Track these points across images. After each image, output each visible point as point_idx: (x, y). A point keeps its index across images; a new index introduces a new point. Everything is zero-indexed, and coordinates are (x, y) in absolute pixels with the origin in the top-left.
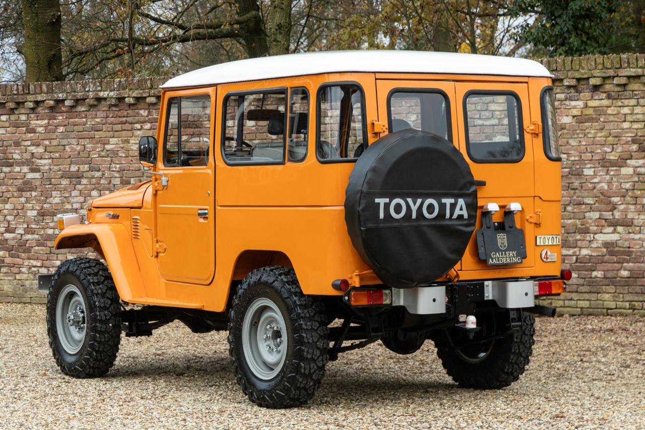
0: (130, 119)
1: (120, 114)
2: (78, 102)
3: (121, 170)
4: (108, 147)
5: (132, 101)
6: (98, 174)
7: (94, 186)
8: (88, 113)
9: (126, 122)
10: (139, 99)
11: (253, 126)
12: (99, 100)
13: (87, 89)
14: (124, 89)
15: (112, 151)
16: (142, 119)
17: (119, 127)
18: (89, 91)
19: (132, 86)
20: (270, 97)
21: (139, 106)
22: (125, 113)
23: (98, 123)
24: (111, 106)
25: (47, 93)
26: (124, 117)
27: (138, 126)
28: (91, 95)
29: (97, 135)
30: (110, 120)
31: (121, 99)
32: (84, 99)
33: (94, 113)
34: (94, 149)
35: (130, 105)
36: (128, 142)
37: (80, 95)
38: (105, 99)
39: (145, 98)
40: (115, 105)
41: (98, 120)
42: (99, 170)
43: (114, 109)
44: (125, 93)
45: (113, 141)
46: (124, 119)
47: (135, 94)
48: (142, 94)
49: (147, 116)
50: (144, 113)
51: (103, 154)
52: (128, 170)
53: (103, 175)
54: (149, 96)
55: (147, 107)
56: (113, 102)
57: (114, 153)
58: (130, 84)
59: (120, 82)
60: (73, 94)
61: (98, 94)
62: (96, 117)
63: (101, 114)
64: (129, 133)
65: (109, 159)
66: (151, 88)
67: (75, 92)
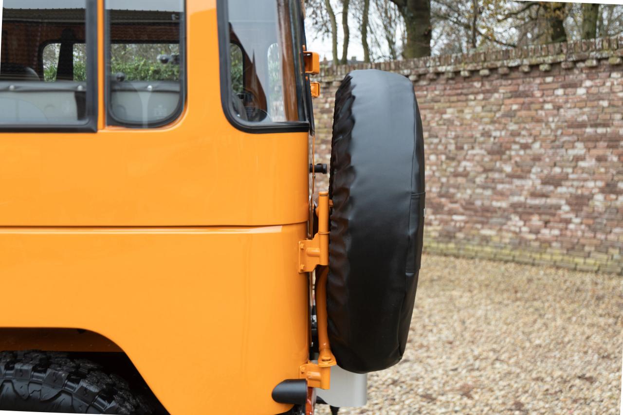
0: (465, 91)
1: (456, 86)
2: (420, 77)
3: (456, 137)
4: (445, 116)
5: (467, 74)
6: (436, 141)
7: (431, 152)
8: (428, 87)
9: (461, 94)
10: (474, 72)
11: (584, 94)
12: (438, 74)
13: (428, 65)
14: (460, 63)
15: (449, 120)
16: (475, 90)
17: (454, 98)
18: (429, 67)
19: (467, 60)
20: (604, 64)
21: (474, 79)
22: (460, 86)
23: (437, 95)
24: (448, 79)
25: (395, 70)
26: (459, 89)
27: (472, 97)
28: (431, 70)
29: (436, 106)
30: (448, 92)
31: (457, 73)
32: (425, 74)
33: (434, 86)
34: (433, 118)
35: (465, 78)
36: (462, 111)
37: (421, 71)
38: (443, 73)
39: (478, 71)
40: (452, 79)
41: (437, 92)
42: (437, 137)
43: (451, 82)
44: (461, 67)
45: (449, 111)
46: (459, 91)
47: (470, 67)
48: (475, 67)
49: (481, 87)
50: (477, 85)
51: (441, 122)
52: (463, 137)
53: (440, 141)
54: (483, 68)
55: (480, 79)
56: (450, 75)
57: (450, 122)
58: (465, 59)
59: (457, 57)
60: (416, 69)
61: (436, 69)
62: (435, 89)
63: (440, 87)
64: (464, 104)
65: (445, 127)
66: (485, 61)
67: (417, 67)
